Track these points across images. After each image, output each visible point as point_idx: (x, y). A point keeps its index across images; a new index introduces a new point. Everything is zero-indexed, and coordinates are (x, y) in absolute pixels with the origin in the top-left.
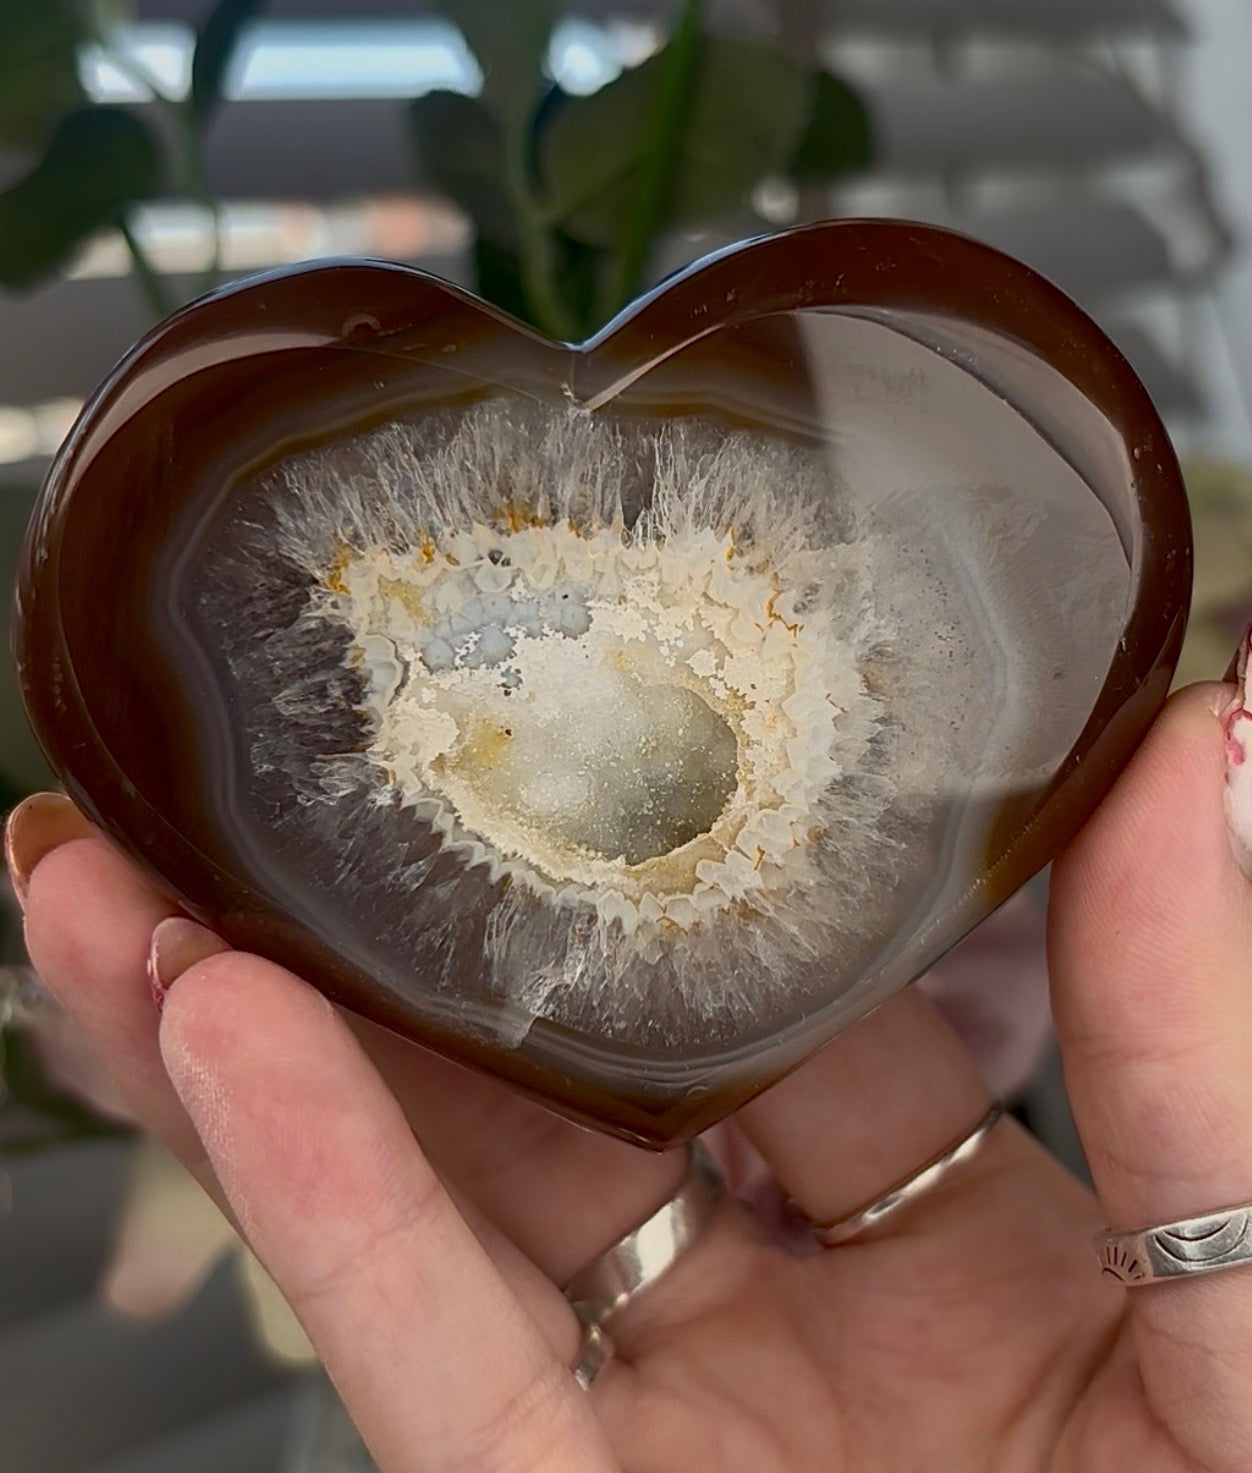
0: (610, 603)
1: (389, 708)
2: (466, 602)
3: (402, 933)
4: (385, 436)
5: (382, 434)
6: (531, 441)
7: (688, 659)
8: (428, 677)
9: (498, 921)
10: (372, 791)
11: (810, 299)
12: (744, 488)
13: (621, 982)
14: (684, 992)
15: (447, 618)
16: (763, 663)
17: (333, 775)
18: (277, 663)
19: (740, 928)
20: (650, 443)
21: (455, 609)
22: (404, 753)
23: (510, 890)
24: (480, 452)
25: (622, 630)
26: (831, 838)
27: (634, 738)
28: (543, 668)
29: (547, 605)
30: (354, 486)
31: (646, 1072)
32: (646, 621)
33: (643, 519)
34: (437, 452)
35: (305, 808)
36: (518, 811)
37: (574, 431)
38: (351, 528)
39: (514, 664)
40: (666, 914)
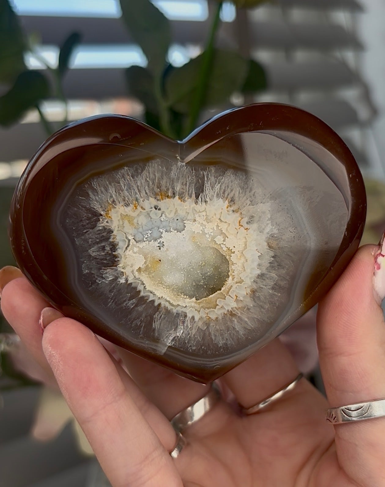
0: (191, 221)
1: (124, 253)
2: (147, 221)
3: (128, 321)
4: (123, 171)
6: (167, 172)
7: (214, 239)
8: (136, 244)
9: (157, 317)
10: (119, 278)
11: (252, 129)
12: (232, 187)
13: (194, 335)
14: (213, 338)
15: (141, 226)
16: (237, 240)
17: (107, 274)
18: (90, 240)
19: (230, 319)
20: (203, 173)
21: (144, 223)
22: (128, 267)
23: (161, 308)
24: (151, 176)
25: (195, 230)
26: (257, 292)
27: (198, 262)
28: (171, 241)
29: (172, 222)
30: (113, 186)
31: (201, 362)
32: (202, 227)
33: (201, 196)
34: (138, 176)
35: (98, 284)
36: (163, 284)
38: (112, 199)
39: (162, 240)
40: (208, 315)
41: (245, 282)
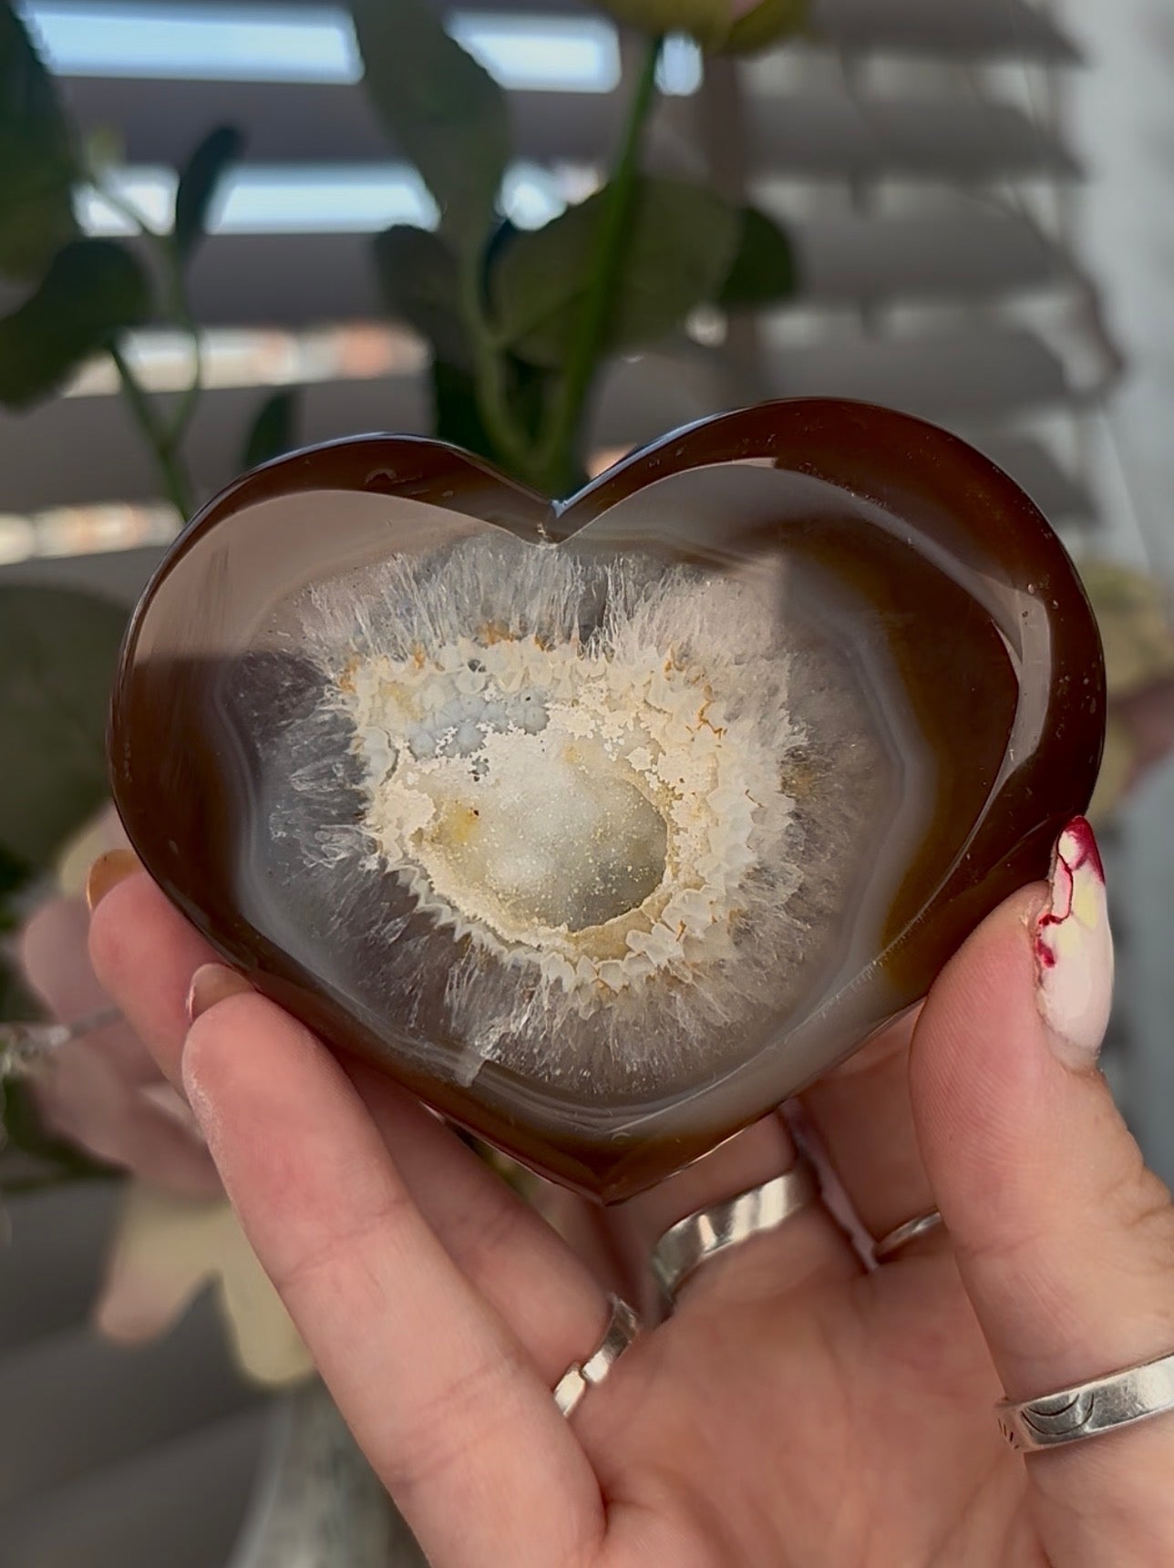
0: (565, 705)
1: (382, 788)
2: (447, 700)
3: (380, 980)
4: (392, 564)
5: (388, 562)
6: (508, 569)
7: (627, 755)
8: (414, 762)
9: (459, 975)
10: (363, 857)
11: (744, 453)
12: (683, 612)
13: (559, 1034)
14: (612, 1046)
15: (431, 714)
16: (692, 761)
17: (333, 843)
18: (296, 748)
19: (664, 993)
20: (604, 571)
21: (438, 707)
22: (392, 827)
23: (470, 947)
24: (467, 579)
25: (574, 728)
27: (584, 825)
28: (507, 759)
29: (513, 706)
30: (364, 602)
31: (577, 1116)
32: (594, 722)
33: (596, 635)
34: (432, 577)
35: (309, 869)
36: (486, 884)
37: (543, 562)
38: (361, 639)
39: (482, 754)
40: (600, 976)
41: (708, 886)
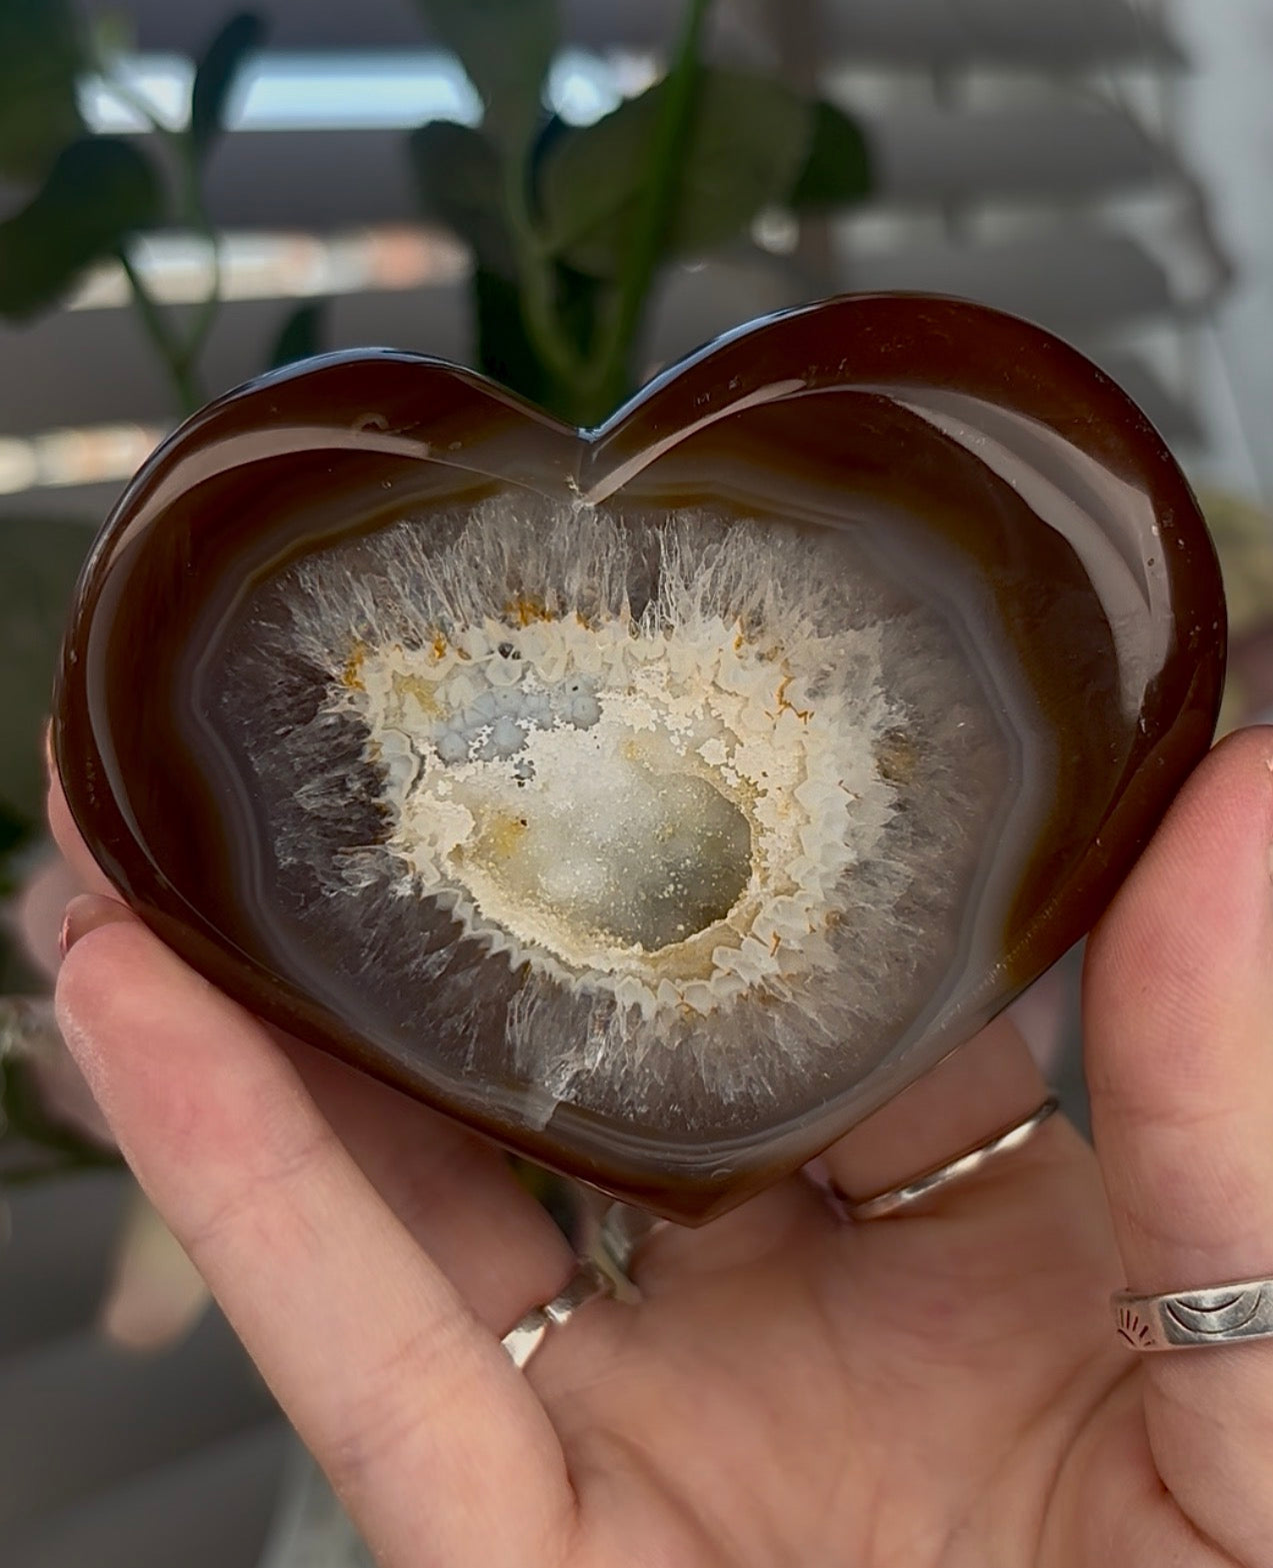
0: (620, 693)
1: (406, 801)
2: (477, 695)
3: (427, 1019)
4: (394, 535)
5: (390, 532)
6: (538, 535)
7: (698, 748)
8: (444, 768)
9: (519, 1008)
10: (392, 882)
11: (813, 384)
12: (752, 576)
13: (642, 1068)
14: (704, 1076)
15: (460, 712)
16: (774, 751)
17: (355, 867)
18: (298, 759)
19: (759, 1014)
20: (654, 534)
21: (467, 704)
22: (423, 844)
23: (529, 977)
25: (633, 720)
26: (847, 925)
27: (650, 825)
28: (556, 759)
29: (557, 697)
30: (367, 585)
31: (668, 1155)
33: (650, 610)
34: (445, 550)
35: (329, 899)
36: (539, 898)
37: (579, 525)
38: (365, 625)
39: (527, 756)
40: (685, 1001)
41: (804, 892)
